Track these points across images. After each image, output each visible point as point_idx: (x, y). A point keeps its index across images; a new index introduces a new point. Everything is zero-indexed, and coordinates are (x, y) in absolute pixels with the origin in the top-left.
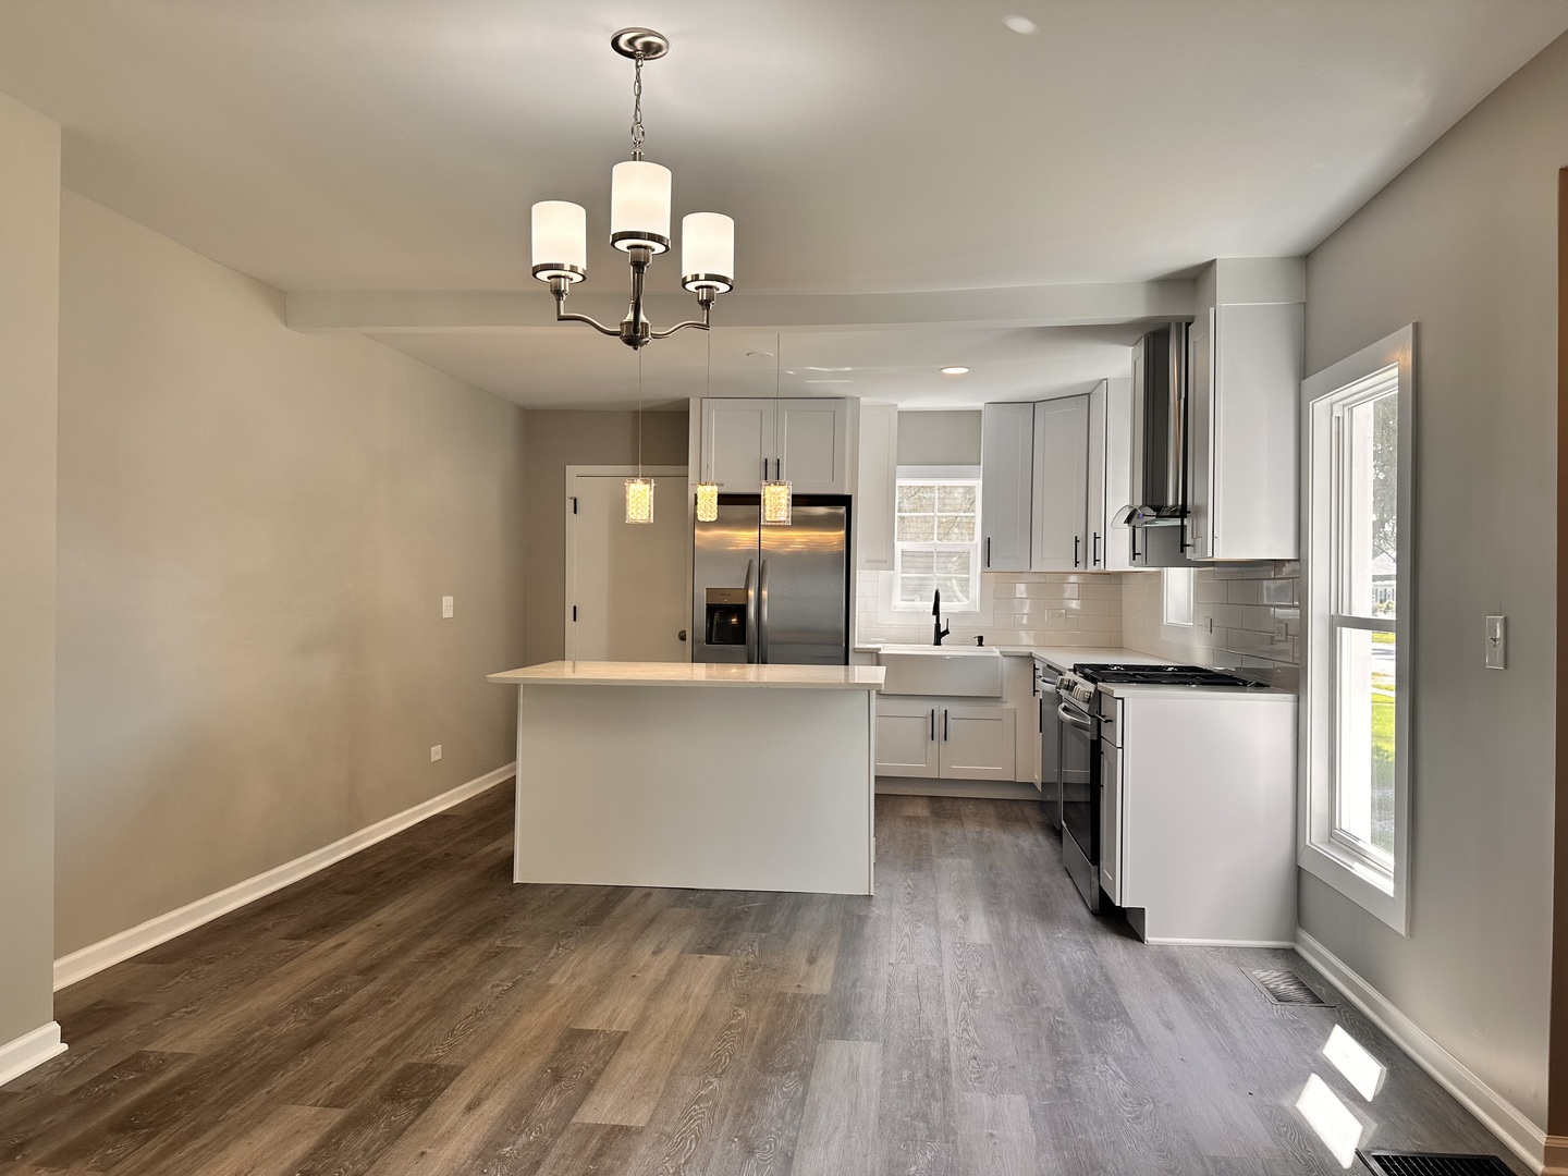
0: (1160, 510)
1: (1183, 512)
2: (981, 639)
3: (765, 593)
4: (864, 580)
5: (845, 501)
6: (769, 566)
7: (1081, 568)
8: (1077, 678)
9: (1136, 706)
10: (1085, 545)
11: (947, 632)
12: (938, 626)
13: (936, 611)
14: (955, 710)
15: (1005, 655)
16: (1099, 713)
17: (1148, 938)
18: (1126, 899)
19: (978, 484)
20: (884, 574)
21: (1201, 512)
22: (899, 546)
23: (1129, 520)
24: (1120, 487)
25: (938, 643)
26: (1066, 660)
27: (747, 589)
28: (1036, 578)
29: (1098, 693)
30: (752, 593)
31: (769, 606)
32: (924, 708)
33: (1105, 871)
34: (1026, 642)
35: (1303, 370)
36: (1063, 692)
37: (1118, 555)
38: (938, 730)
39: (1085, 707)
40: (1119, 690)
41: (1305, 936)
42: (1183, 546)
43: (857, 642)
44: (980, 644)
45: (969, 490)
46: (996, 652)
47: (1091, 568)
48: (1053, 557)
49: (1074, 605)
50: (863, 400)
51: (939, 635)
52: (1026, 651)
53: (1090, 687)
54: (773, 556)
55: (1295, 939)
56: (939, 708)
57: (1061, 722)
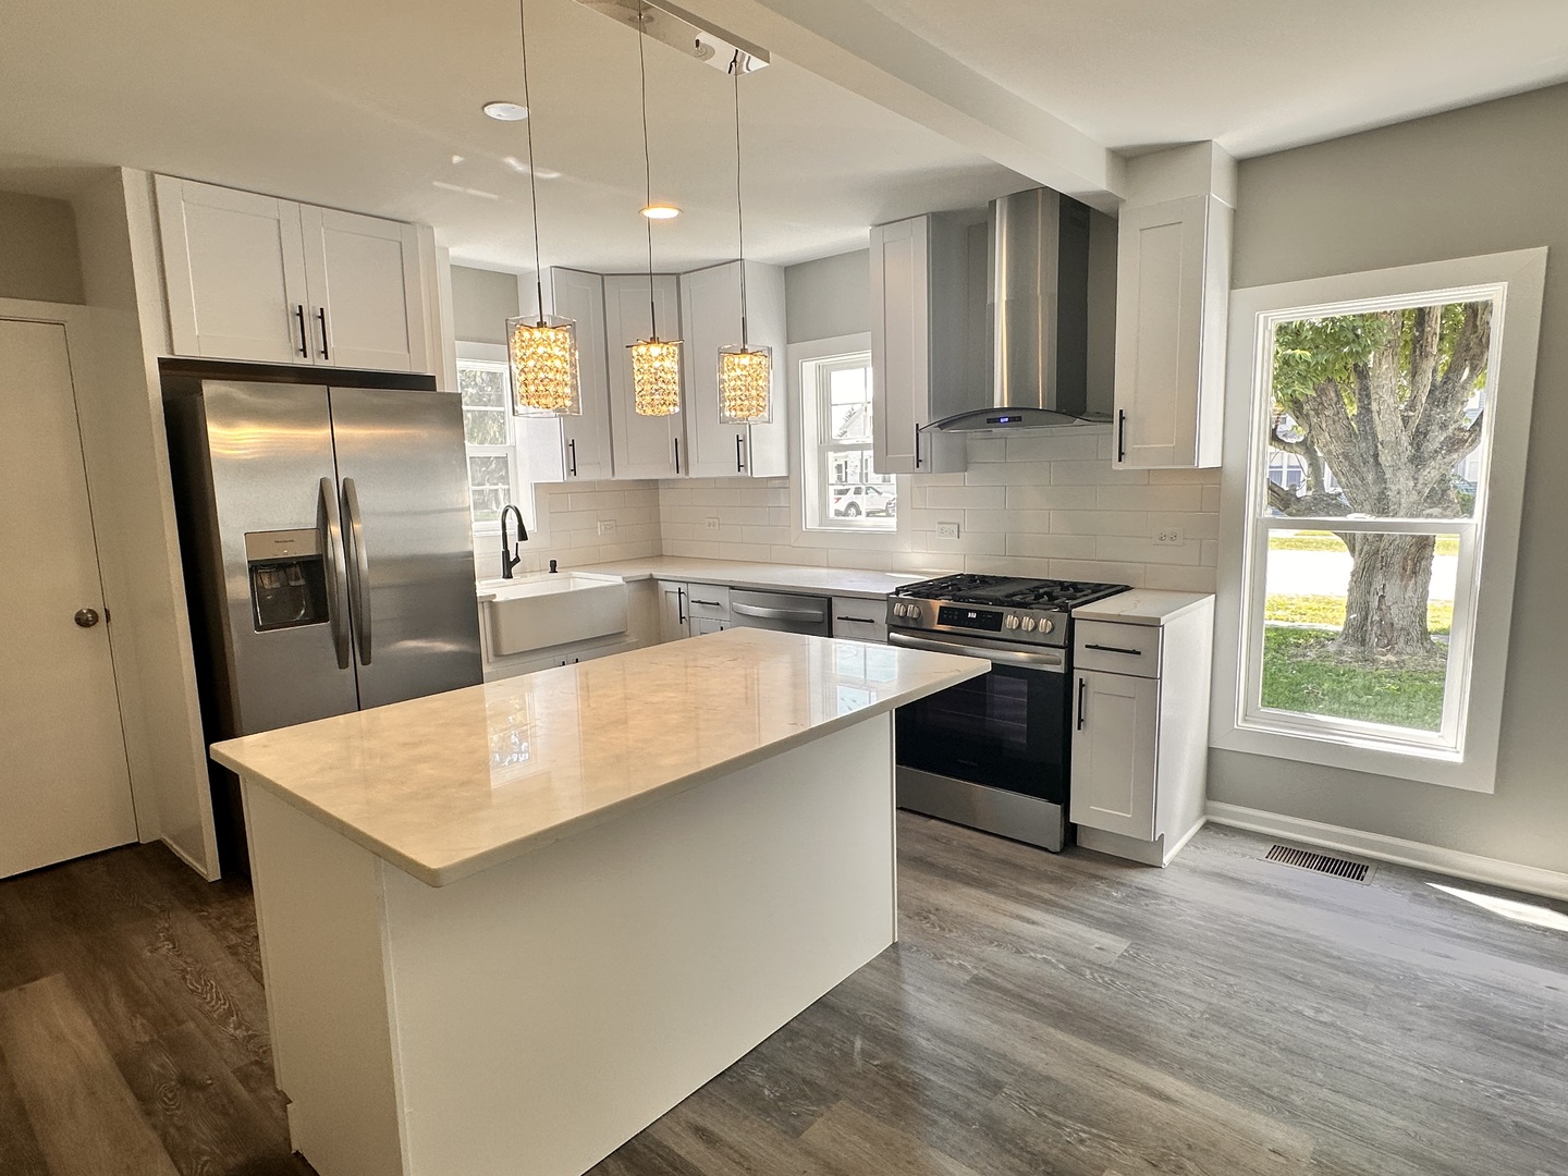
44: (554, 571)
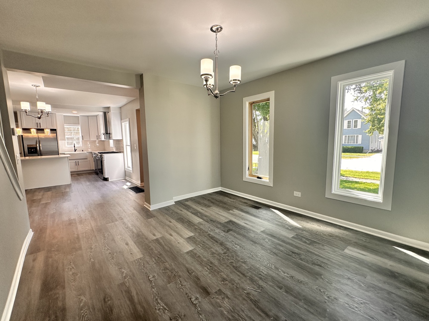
0: (107, 134)
1: (110, 134)
2: (83, 150)
3: (41, 145)
4: (60, 142)
5: (55, 130)
6: (41, 140)
7: (98, 140)
8: (99, 154)
9: (105, 156)
10: (98, 137)
11: (77, 150)
12: (75, 149)
13: (74, 147)
14: (79, 161)
15: (87, 152)
16: (101, 157)
17: (109, 180)
18: (106, 177)
19: (80, 127)
20: (63, 141)
21: (111, 134)
22: (66, 137)
23: (103, 134)
24: (102, 131)
25: (75, 151)
26: (97, 152)
27: (36, 144)
28: (91, 141)
29: (101, 155)
30: (38, 145)
31: (42, 147)
32: (75, 161)
33: (104, 175)
34: (90, 150)
35: (121, 120)
36: (97, 156)
37: (103, 138)
38: (77, 164)
39: (100, 157)
40: (103, 154)
41: (126, 177)
42: (110, 138)
43: (60, 152)
45: (78, 128)
46: (86, 152)
47: (99, 140)
48: (93, 138)
49: (98, 145)
50: (56, 114)
51: (75, 150)
52: (91, 152)
53: (100, 154)
54: (42, 138)
55: (125, 178)
56: (77, 161)
57: (97, 159)
